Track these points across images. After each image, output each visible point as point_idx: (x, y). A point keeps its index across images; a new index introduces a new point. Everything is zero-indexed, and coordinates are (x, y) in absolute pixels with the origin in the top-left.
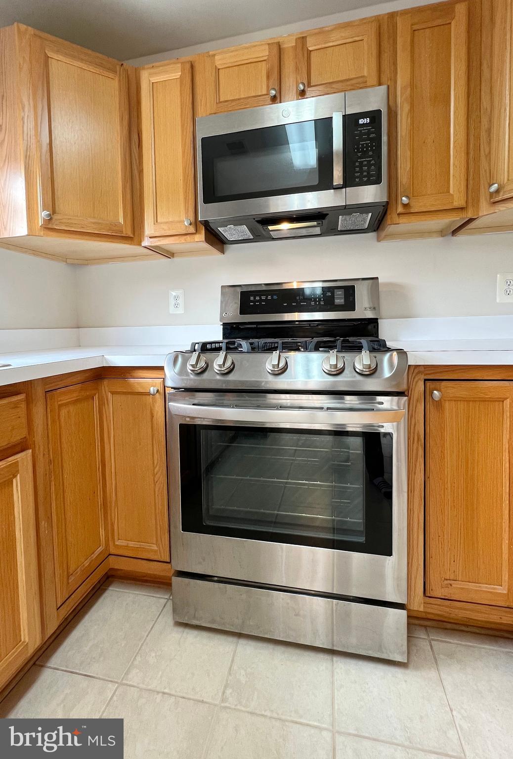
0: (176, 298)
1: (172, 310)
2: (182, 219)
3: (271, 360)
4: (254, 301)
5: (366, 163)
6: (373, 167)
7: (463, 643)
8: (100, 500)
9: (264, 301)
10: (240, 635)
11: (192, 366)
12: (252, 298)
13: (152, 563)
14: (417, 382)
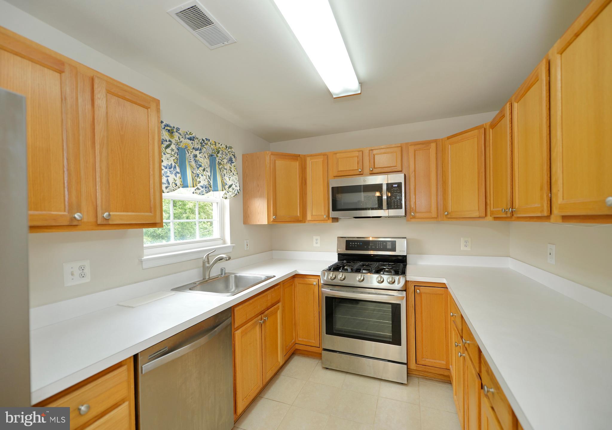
0: (317, 240)
1: (315, 245)
2: (322, 214)
3: (359, 276)
4: (352, 245)
5: (396, 201)
6: (399, 203)
7: (432, 383)
8: (294, 322)
9: (356, 245)
10: (347, 373)
11: (331, 277)
12: (351, 243)
13: (312, 347)
14: (412, 286)
